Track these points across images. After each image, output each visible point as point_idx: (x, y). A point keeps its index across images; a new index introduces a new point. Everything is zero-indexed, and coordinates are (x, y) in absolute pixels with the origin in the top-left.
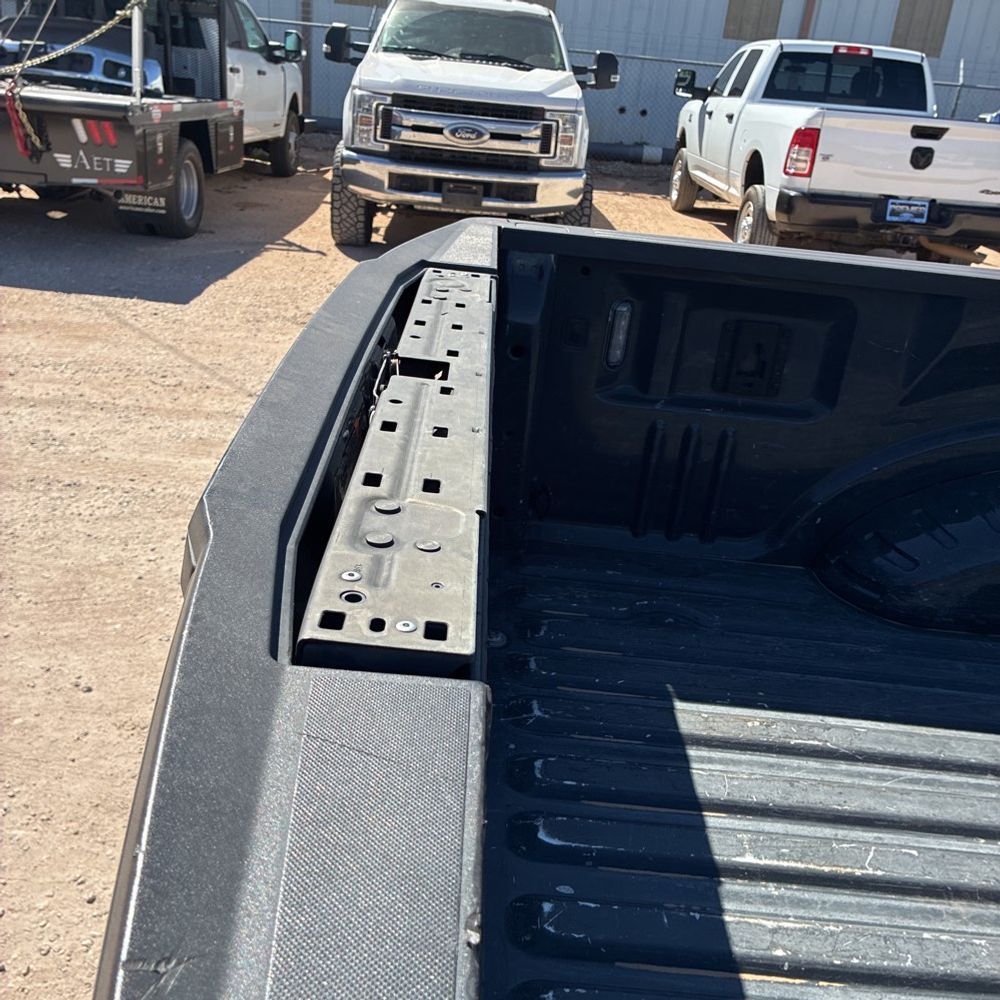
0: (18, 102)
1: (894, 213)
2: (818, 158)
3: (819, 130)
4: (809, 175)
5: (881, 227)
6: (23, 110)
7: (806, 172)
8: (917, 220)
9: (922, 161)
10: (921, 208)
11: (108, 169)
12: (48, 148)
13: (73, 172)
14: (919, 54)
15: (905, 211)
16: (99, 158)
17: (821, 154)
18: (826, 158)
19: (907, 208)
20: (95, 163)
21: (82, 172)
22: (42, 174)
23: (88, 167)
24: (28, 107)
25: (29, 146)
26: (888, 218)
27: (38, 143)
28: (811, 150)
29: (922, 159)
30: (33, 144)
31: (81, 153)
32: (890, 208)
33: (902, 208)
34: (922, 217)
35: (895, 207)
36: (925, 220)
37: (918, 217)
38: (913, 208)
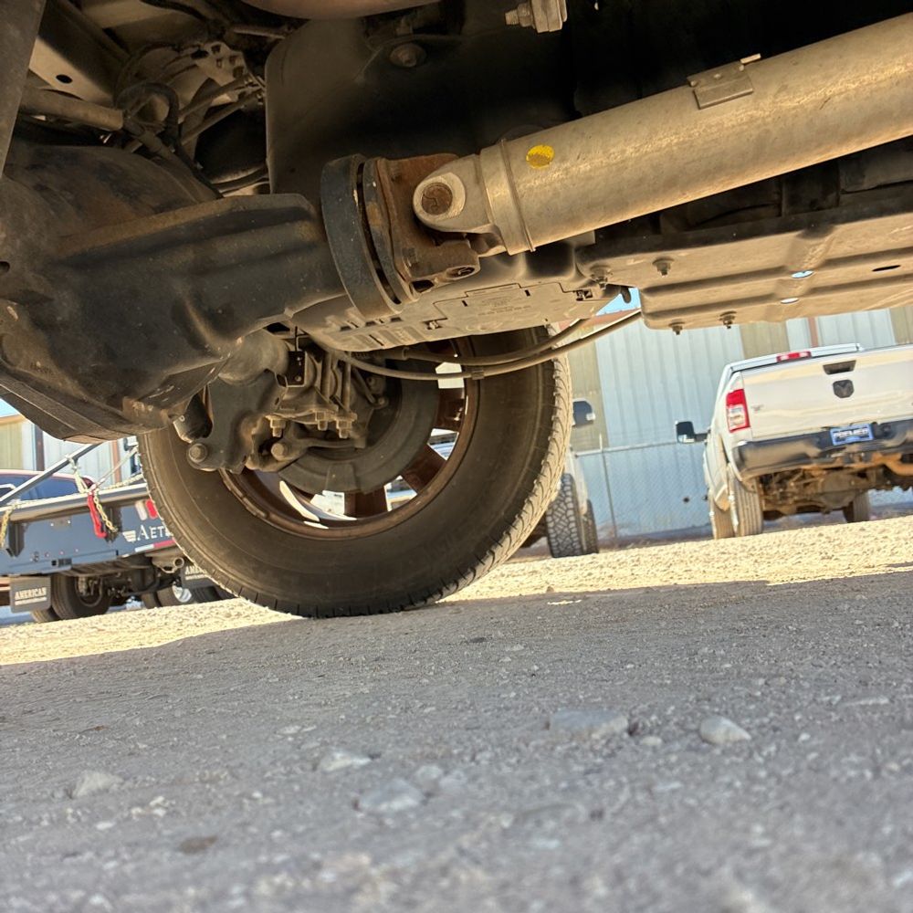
0: (96, 498)
1: (838, 439)
2: (751, 411)
3: (742, 390)
4: (748, 426)
5: (831, 452)
6: (100, 503)
7: (744, 424)
8: (866, 439)
9: (844, 391)
10: (863, 431)
11: (161, 535)
12: (120, 530)
13: (137, 544)
14: (854, 345)
15: (849, 436)
16: (155, 529)
17: (752, 407)
18: (757, 409)
19: (850, 433)
20: (152, 533)
21: (143, 542)
22: (113, 550)
23: (147, 538)
24: (104, 500)
25: (105, 529)
26: (835, 443)
27: (111, 527)
28: (741, 406)
29: (843, 389)
30: (107, 528)
31: (142, 527)
32: (834, 436)
33: (845, 434)
34: (867, 436)
35: (839, 435)
36: (871, 438)
37: (861, 437)
38: (856, 432)
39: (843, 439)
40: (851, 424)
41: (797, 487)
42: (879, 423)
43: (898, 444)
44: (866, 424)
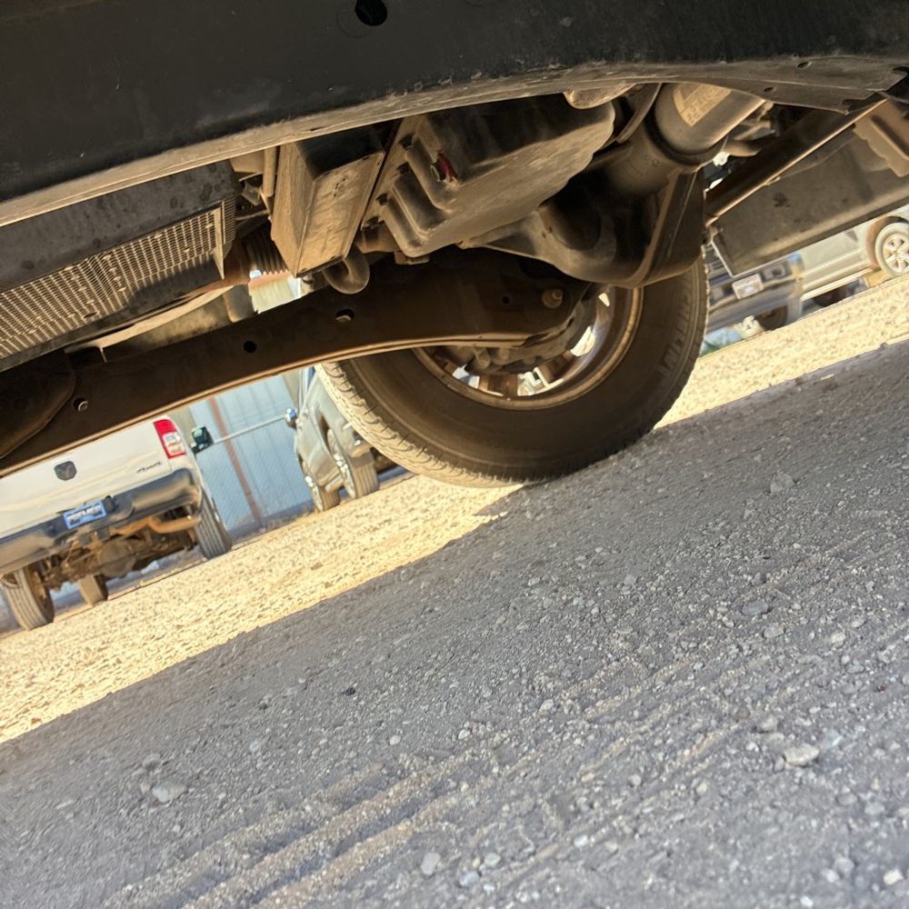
1: (72, 522)
5: (65, 537)
8: (99, 516)
9: (67, 473)
10: (96, 508)
15: (83, 516)
19: (84, 513)
26: (70, 527)
29: (66, 471)
32: (68, 519)
33: (79, 515)
34: (100, 513)
35: (73, 517)
36: (104, 514)
37: (95, 515)
38: (88, 511)
39: (78, 521)
40: (85, 504)
41: (73, 567)
42: (112, 496)
43: (127, 515)
44: (99, 500)
